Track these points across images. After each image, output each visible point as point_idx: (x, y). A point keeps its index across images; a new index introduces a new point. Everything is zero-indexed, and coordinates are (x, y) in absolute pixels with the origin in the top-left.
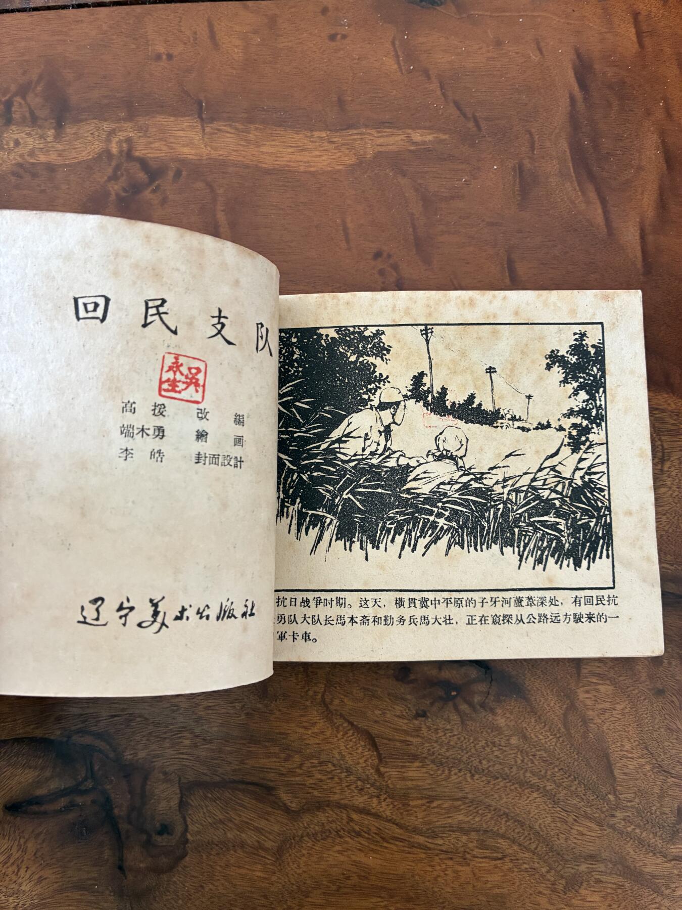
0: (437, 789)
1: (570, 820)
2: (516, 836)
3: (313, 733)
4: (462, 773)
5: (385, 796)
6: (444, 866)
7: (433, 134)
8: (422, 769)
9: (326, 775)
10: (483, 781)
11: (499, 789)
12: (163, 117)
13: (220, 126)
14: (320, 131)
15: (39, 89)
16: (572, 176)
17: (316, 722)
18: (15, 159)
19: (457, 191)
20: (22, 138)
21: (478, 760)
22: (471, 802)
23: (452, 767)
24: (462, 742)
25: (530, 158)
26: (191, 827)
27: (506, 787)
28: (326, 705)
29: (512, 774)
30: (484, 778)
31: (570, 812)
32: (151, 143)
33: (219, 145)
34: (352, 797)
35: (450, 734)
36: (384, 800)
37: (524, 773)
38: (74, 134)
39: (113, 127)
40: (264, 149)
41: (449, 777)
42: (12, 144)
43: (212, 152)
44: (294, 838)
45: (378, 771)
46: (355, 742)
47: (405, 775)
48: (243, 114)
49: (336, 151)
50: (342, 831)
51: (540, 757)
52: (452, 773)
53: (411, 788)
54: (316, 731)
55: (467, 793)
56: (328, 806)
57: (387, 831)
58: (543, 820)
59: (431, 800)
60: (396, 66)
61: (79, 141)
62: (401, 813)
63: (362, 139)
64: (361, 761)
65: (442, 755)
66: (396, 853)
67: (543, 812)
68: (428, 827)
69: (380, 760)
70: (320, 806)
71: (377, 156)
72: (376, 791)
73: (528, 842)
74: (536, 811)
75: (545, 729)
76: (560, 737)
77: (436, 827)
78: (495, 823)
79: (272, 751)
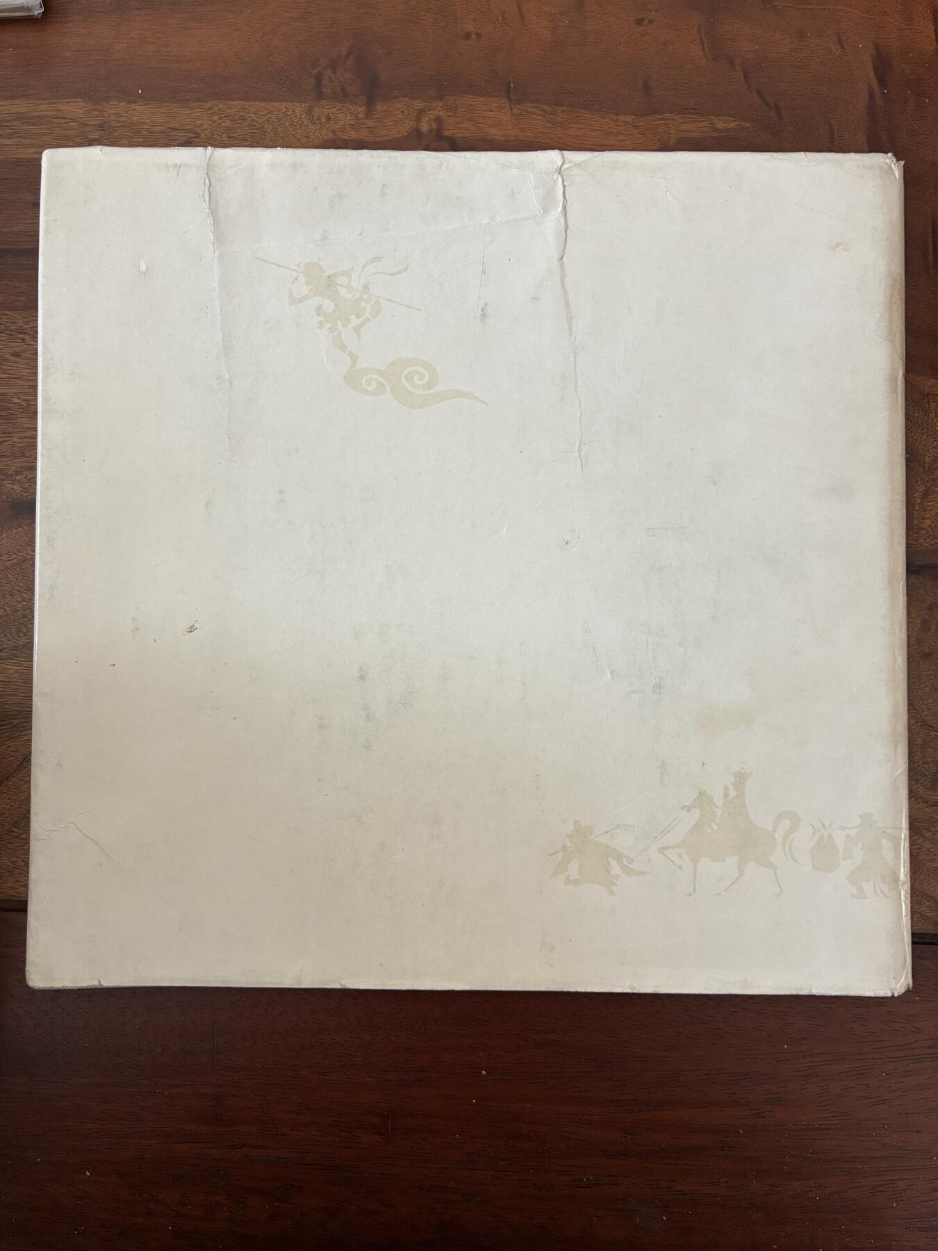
7: (736, 121)
12: (472, 97)
13: (527, 107)
14: (625, 115)
15: (349, 63)
18: (326, 133)
20: (334, 114)
32: (460, 123)
38: (385, 111)
39: (423, 105)
42: (323, 120)
43: (520, 133)
48: (551, 96)
49: (640, 136)
60: (701, 53)
61: (389, 119)
63: (666, 124)
71: (681, 142)
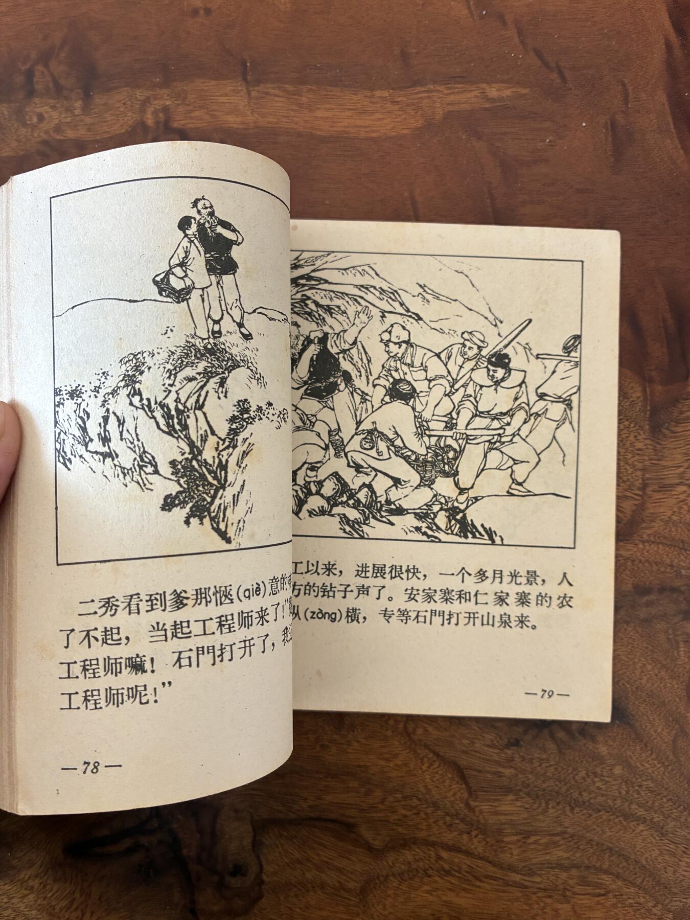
0: (533, 824)
1: (679, 852)
2: (620, 871)
3: (396, 765)
4: (560, 807)
5: (476, 832)
6: (542, 904)
7: (512, 87)
8: (515, 802)
9: (411, 811)
10: (584, 814)
11: (601, 822)
12: (203, 81)
13: (268, 88)
14: (382, 90)
15: (63, 55)
16: (672, 132)
17: (398, 754)
18: (39, 136)
19: (540, 154)
20: (47, 112)
21: (578, 792)
22: (571, 837)
23: (549, 800)
24: (560, 773)
25: (623, 112)
26: (266, 868)
27: (610, 820)
28: (409, 735)
29: (616, 806)
30: (585, 812)
31: (679, 844)
32: (190, 111)
33: (268, 111)
34: (439, 833)
35: (547, 764)
36: (476, 836)
37: (629, 805)
38: (105, 104)
39: (147, 95)
40: (319, 114)
41: (545, 811)
42: (35, 120)
43: (260, 119)
44: (378, 878)
45: (467, 805)
46: (442, 775)
47: (497, 809)
48: (294, 74)
49: (400, 113)
50: (430, 870)
51: (647, 788)
52: (550, 806)
53: (505, 824)
54: (399, 763)
55: (564, 827)
56: (414, 843)
57: (479, 869)
58: (650, 853)
59: (527, 835)
60: (466, 12)
61: (109, 113)
62: (495, 850)
63: (429, 97)
64: (450, 794)
65: (538, 787)
66: (491, 892)
67: (650, 845)
68: (524, 864)
69: (470, 794)
70: (405, 843)
71: (448, 116)
72: (466, 827)
73: (634, 877)
74: (643, 844)
75: (652, 757)
76: (669, 765)
77: (534, 864)
78: (597, 858)
79: (351, 785)
